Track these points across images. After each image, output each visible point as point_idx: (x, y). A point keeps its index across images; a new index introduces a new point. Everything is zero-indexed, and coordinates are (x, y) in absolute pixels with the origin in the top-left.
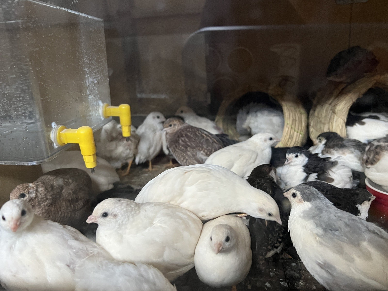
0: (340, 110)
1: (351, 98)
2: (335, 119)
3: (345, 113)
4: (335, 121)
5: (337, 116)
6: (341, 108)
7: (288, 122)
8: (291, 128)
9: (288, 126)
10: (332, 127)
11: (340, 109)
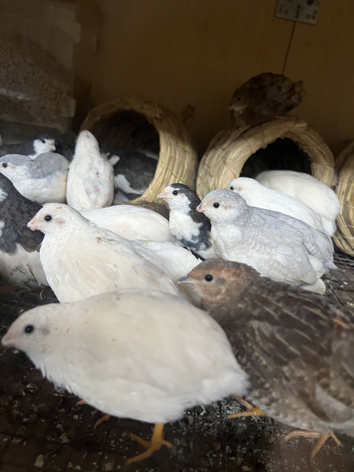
0: (232, 160)
1: (250, 146)
2: (224, 172)
3: (237, 164)
4: (223, 174)
5: (227, 167)
6: (234, 157)
7: (164, 161)
8: (167, 169)
9: (163, 165)
10: (218, 182)
11: (232, 158)
